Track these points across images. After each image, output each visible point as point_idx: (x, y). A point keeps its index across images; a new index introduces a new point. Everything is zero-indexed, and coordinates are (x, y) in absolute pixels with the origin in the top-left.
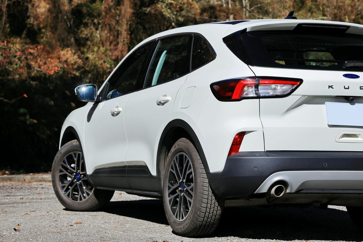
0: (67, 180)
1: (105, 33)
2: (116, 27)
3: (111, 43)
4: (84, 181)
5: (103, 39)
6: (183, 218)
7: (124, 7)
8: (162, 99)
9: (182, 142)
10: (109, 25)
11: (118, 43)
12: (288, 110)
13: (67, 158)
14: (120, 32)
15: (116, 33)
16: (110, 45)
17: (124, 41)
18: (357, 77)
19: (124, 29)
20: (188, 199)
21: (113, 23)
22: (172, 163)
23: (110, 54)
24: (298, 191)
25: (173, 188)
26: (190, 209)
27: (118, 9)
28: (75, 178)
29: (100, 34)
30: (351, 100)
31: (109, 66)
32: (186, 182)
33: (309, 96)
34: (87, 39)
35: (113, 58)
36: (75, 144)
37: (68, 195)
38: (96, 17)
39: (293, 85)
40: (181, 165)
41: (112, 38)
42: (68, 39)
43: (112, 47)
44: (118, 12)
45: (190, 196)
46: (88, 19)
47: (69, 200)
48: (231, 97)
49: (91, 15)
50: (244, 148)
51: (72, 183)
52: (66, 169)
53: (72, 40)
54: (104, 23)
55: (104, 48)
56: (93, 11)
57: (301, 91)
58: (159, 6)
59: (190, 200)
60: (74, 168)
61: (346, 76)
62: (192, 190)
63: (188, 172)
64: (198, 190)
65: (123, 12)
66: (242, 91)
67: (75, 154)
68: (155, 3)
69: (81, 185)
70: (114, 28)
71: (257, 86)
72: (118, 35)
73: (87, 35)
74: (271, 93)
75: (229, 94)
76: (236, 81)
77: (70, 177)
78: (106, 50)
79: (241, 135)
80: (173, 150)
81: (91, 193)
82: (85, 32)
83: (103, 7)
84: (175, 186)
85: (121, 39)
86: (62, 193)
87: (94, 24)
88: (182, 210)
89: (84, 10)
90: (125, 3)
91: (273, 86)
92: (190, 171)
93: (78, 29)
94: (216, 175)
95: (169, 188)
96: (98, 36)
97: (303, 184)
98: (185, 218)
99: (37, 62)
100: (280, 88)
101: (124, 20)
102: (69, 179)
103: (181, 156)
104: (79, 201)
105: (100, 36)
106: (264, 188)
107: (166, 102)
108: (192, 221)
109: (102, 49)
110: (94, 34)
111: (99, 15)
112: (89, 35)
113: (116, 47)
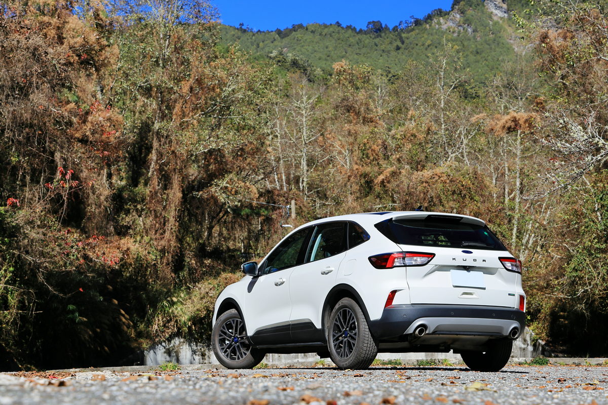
0: (225, 343)
1: (149, 221)
2: (163, 213)
3: (156, 231)
4: (241, 343)
5: (147, 226)
6: (347, 356)
7: (173, 191)
8: (326, 270)
9: (345, 301)
10: (155, 211)
11: (164, 232)
12: (426, 275)
13: (226, 324)
14: (166, 219)
15: (162, 220)
16: (156, 234)
17: (172, 229)
18: (471, 253)
19: (171, 215)
20: (351, 341)
21: (159, 208)
22: (337, 317)
23: (155, 243)
24: (434, 333)
25: (337, 336)
26: (354, 349)
27: (165, 193)
28: (233, 341)
29: (143, 221)
30: (467, 268)
31: (154, 257)
32: (349, 330)
33: (440, 265)
34: (129, 228)
35: (159, 248)
36: (233, 312)
37: (227, 355)
38: (139, 203)
39: (429, 257)
40: (345, 318)
41: (157, 225)
42: (107, 228)
43: (158, 236)
44: (165, 196)
45: (354, 339)
46: (130, 205)
47: (227, 360)
48: (386, 266)
49: (134, 200)
50: (395, 302)
51: (230, 346)
52: (225, 333)
53: (112, 229)
54: (149, 209)
55: (149, 237)
56: (136, 196)
57: (434, 261)
58: (213, 190)
59: (354, 342)
60: (232, 333)
61: (463, 251)
62: (355, 334)
63: (351, 322)
64: (361, 334)
65: (171, 196)
66: (393, 262)
67: (233, 321)
68: (207, 187)
69: (238, 346)
70: (161, 214)
71: (404, 258)
72: (165, 221)
73: (128, 223)
74: (414, 263)
75: (383, 264)
76: (389, 255)
77: (228, 340)
78: (151, 239)
79: (393, 293)
80: (337, 307)
81: (248, 353)
82: (127, 219)
83: (148, 191)
84: (339, 334)
85: (169, 226)
86: (222, 355)
87: (137, 210)
88: (346, 350)
89: (126, 195)
90: (174, 187)
91: (415, 258)
92: (353, 321)
93: (119, 216)
94: (376, 322)
95: (334, 336)
96: (142, 223)
97: (437, 327)
98: (349, 356)
99: (94, 252)
100: (419, 260)
101: (172, 205)
102: (227, 342)
103: (345, 312)
104: (237, 360)
105: (144, 224)
106: (411, 330)
107: (331, 271)
108: (356, 357)
109: (146, 239)
110: (137, 222)
111: (143, 200)
112: (131, 223)
113: (162, 236)
